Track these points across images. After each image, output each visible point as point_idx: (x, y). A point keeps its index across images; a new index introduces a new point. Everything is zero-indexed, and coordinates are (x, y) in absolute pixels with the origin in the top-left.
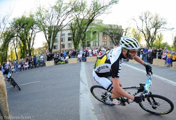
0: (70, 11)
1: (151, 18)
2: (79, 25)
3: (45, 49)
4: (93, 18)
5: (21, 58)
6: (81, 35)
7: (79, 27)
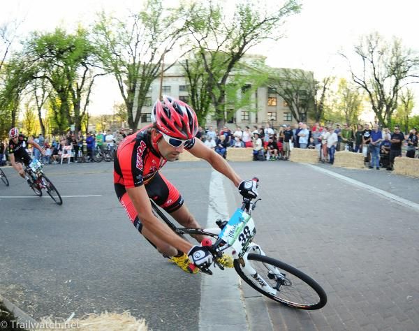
0: (182, 30)
1: (383, 51)
2: (206, 66)
3: (119, 119)
4: (241, 49)
5: (54, 133)
6: (214, 91)
7: (207, 70)
